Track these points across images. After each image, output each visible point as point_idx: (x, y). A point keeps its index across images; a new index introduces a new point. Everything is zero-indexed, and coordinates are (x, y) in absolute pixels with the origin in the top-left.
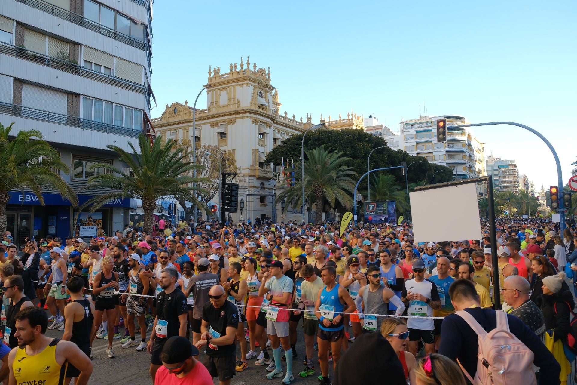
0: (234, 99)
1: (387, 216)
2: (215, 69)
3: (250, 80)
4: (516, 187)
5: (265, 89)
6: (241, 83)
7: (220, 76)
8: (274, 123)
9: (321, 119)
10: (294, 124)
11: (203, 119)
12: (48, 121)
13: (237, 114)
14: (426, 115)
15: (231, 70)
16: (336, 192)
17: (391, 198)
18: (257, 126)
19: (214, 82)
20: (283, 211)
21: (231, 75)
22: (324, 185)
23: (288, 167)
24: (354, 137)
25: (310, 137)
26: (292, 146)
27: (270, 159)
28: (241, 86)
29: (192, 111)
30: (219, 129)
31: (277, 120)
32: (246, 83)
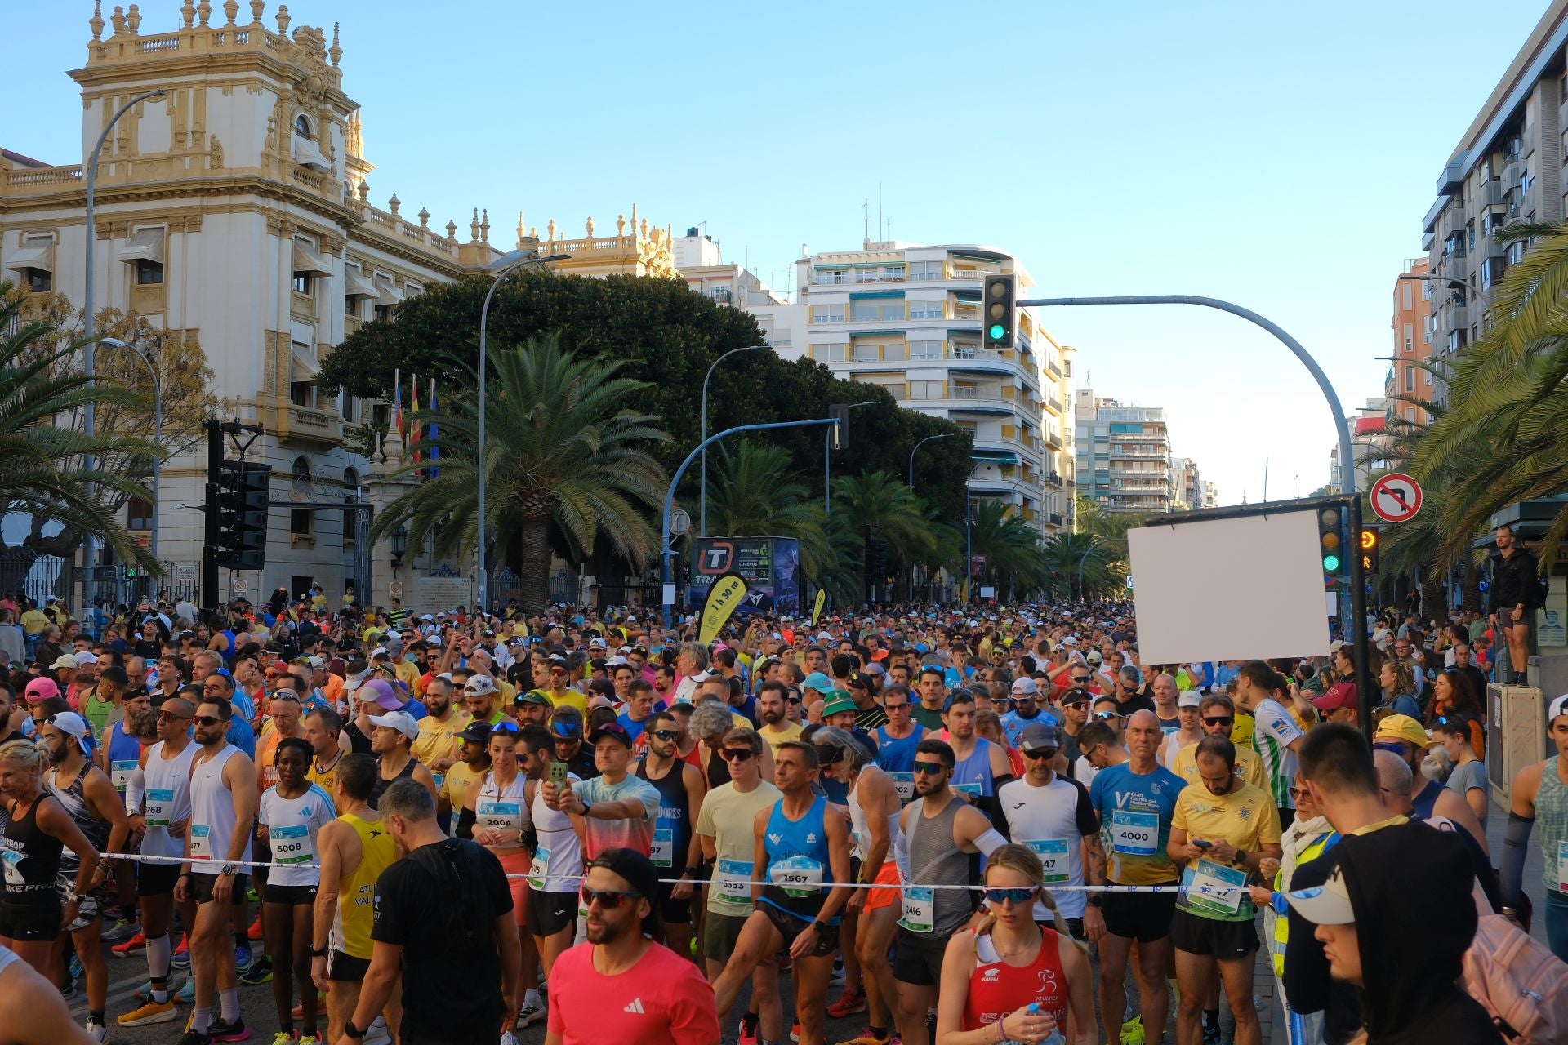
0: (198, 135)
1: (769, 590)
2: (118, 10)
3: (263, 69)
4: (1162, 497)
5: (321, 106)
6: (228, 76)
7: (140, 42)
8: (351, 235)
9: (520, 230)
10: (426, 246)
11: (67, 204)
13: (208, 192)
14: (885, 240)
15: (189, 22)
16: (600, 503)
17: (779, 527)
18: (287, 244)
19: (116, 62)
20: (395, 564)
21: (185, 43)
22: (552, 475)
23: (415, 407)
24: (654, 307)
26: (427, 329)
28: (228, 86)
29: (17, 167)
30: (131, 244)
31: (363, 225)
32: (247, 80)
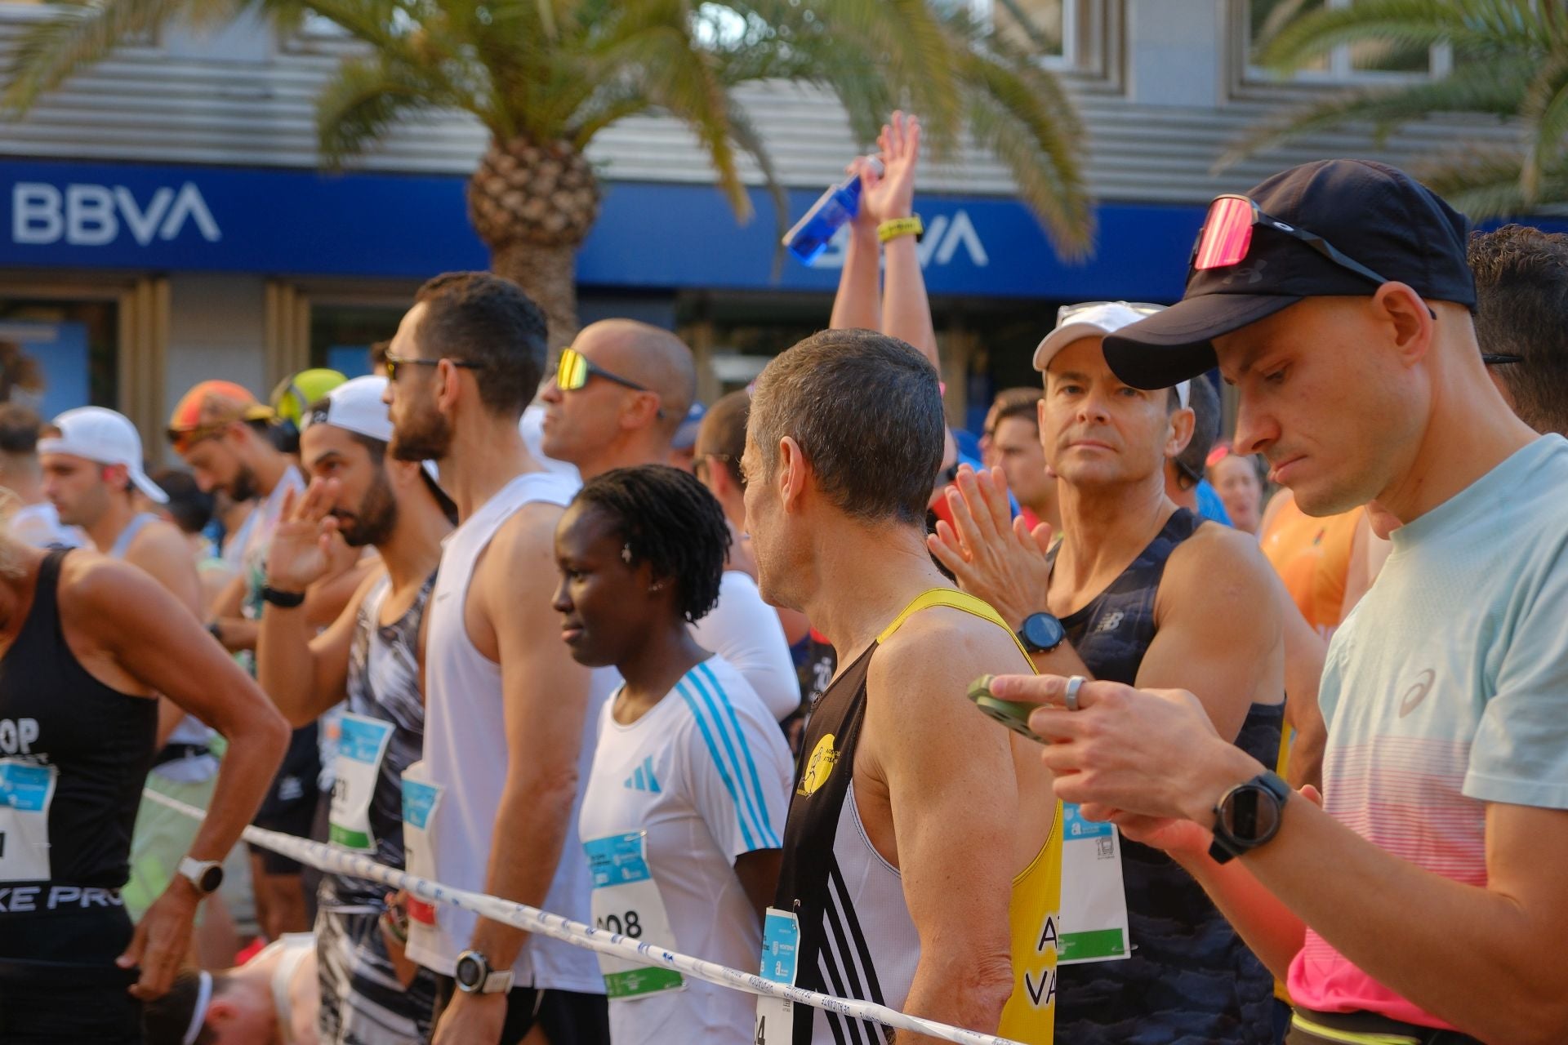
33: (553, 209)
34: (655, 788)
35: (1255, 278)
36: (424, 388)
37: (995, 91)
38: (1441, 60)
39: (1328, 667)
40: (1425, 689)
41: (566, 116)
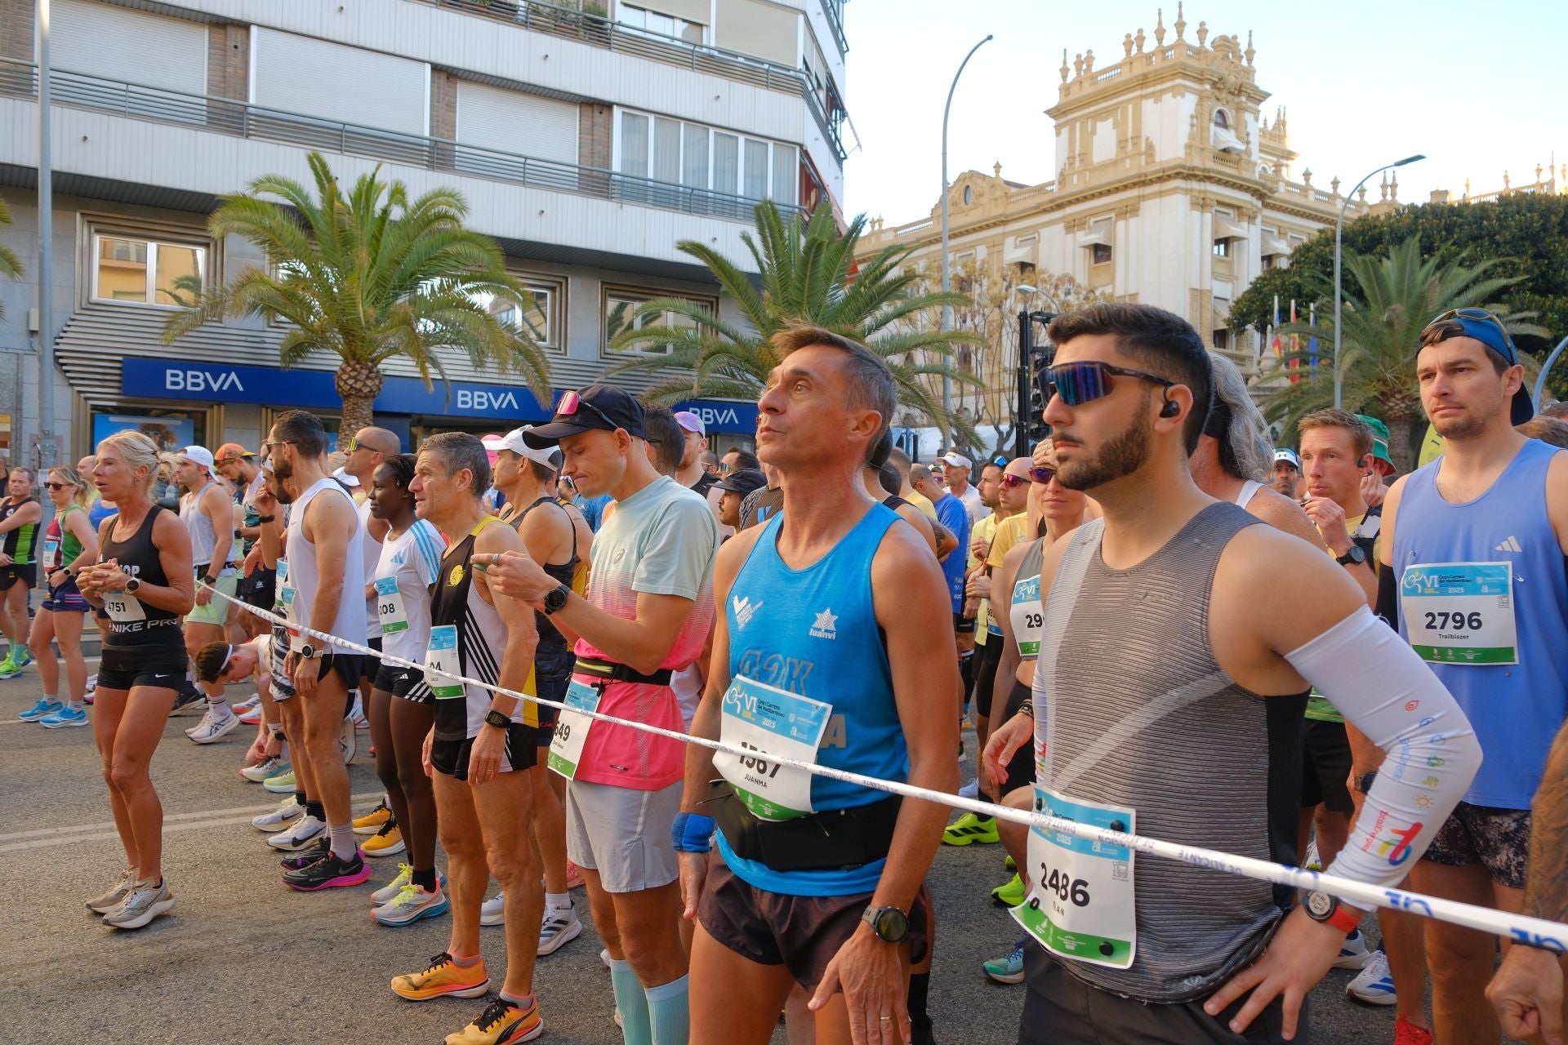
0: (1136, 138)
2: (1079, 57)
3: (1185, 76)
5: (1236, 99)
6: (1158, 87)
7: (1094, 77)
8: (1266, 206)
10: (1336, 207)
11: (1045, 211)
12: (524, 183)
13: (1144, 183)
15: (1128, 51)
18: (1208, 216)
19: (1078, 96)
21: (1126, 68)
23: (1293, 324)
25: (1381, 234)
27: (1243, 315)
28: (1157, 96)
29: (1013, 190)
30: (1089, 234)
31: (1276, 195)
32: (1173, 87)
33: (365, 385)
34: (401, 562)
35: (577, 420)
36: (279, 452)
37: (520, 352)
38: (670, 349)
39: (595, 541)
40: (622, 555)
41: (370, 354)
